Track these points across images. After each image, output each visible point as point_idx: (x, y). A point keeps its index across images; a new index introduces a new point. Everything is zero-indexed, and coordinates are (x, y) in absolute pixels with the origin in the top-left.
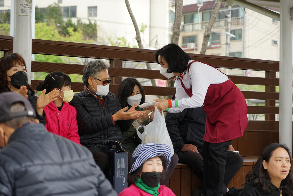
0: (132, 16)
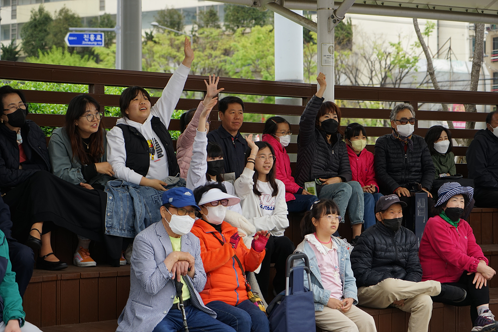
0: (423, 43)
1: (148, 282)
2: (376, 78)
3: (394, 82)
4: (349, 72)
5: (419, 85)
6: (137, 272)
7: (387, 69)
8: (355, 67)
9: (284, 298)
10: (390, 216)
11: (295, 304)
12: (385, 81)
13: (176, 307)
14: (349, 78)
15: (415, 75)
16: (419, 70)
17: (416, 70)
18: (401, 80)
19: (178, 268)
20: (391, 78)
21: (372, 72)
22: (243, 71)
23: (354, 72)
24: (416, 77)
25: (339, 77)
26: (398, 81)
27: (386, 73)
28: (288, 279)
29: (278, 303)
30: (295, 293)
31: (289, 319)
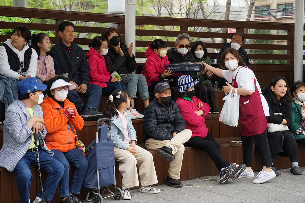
1: (18, 136)
2: (183, 9)
3: (194, 12)
4: (167, 6)
5: (209, 14)
6: (10, 130)
7: (190, 4)
8: (171, 3)
9: (95, 144)
10: (165, 96)
11: (102, 148)
12: (189, 11)
13: (31, 151)
14: (167, 9)
15: (207, 8)
16: (209, 5)
17: (207, 5)
18: (198, 11)
19: (37, 126)
20: (192, 9)
21: (181, 6)
22: (102, 5)
23: (170, 5)
24: (207, 9)
25: (161, 8)
26: (197, 12)
27: (189, 6)
28: (97, 133)
29: (92, 147)
30: (102, 141)
31: (98, 157)
